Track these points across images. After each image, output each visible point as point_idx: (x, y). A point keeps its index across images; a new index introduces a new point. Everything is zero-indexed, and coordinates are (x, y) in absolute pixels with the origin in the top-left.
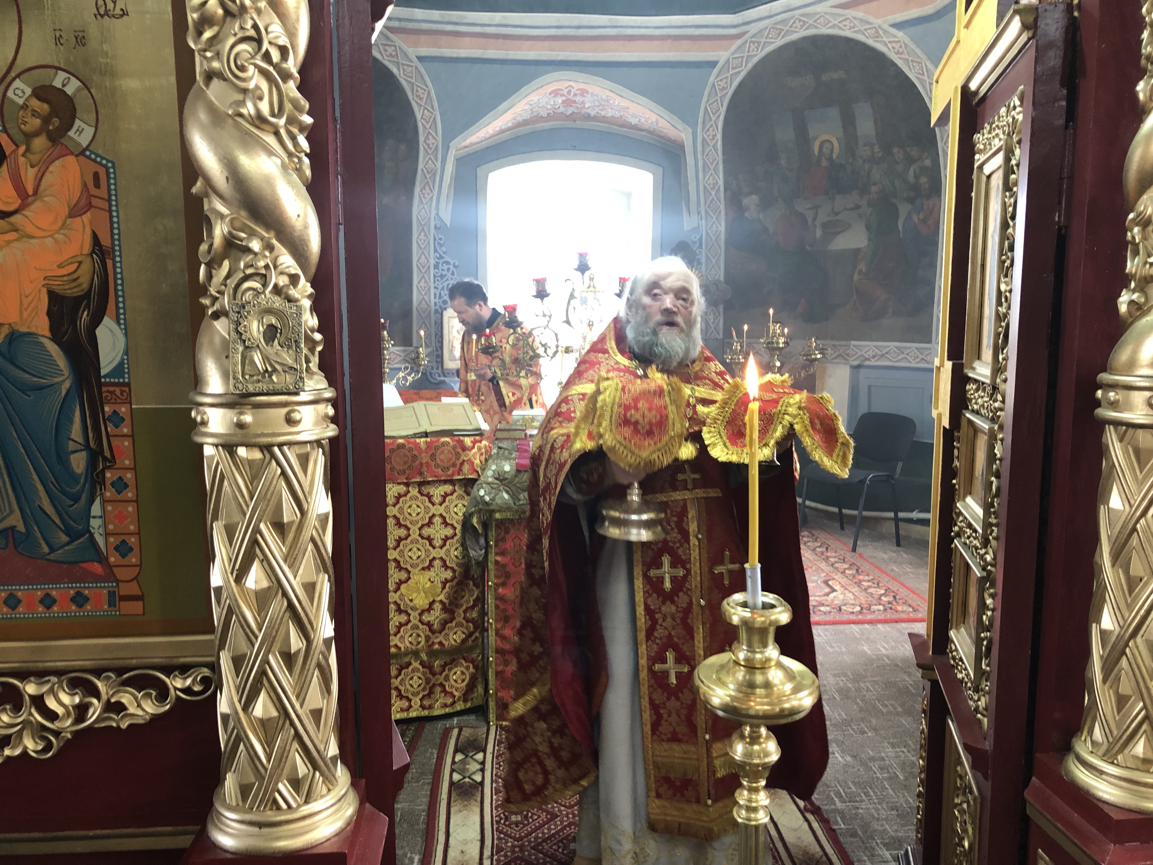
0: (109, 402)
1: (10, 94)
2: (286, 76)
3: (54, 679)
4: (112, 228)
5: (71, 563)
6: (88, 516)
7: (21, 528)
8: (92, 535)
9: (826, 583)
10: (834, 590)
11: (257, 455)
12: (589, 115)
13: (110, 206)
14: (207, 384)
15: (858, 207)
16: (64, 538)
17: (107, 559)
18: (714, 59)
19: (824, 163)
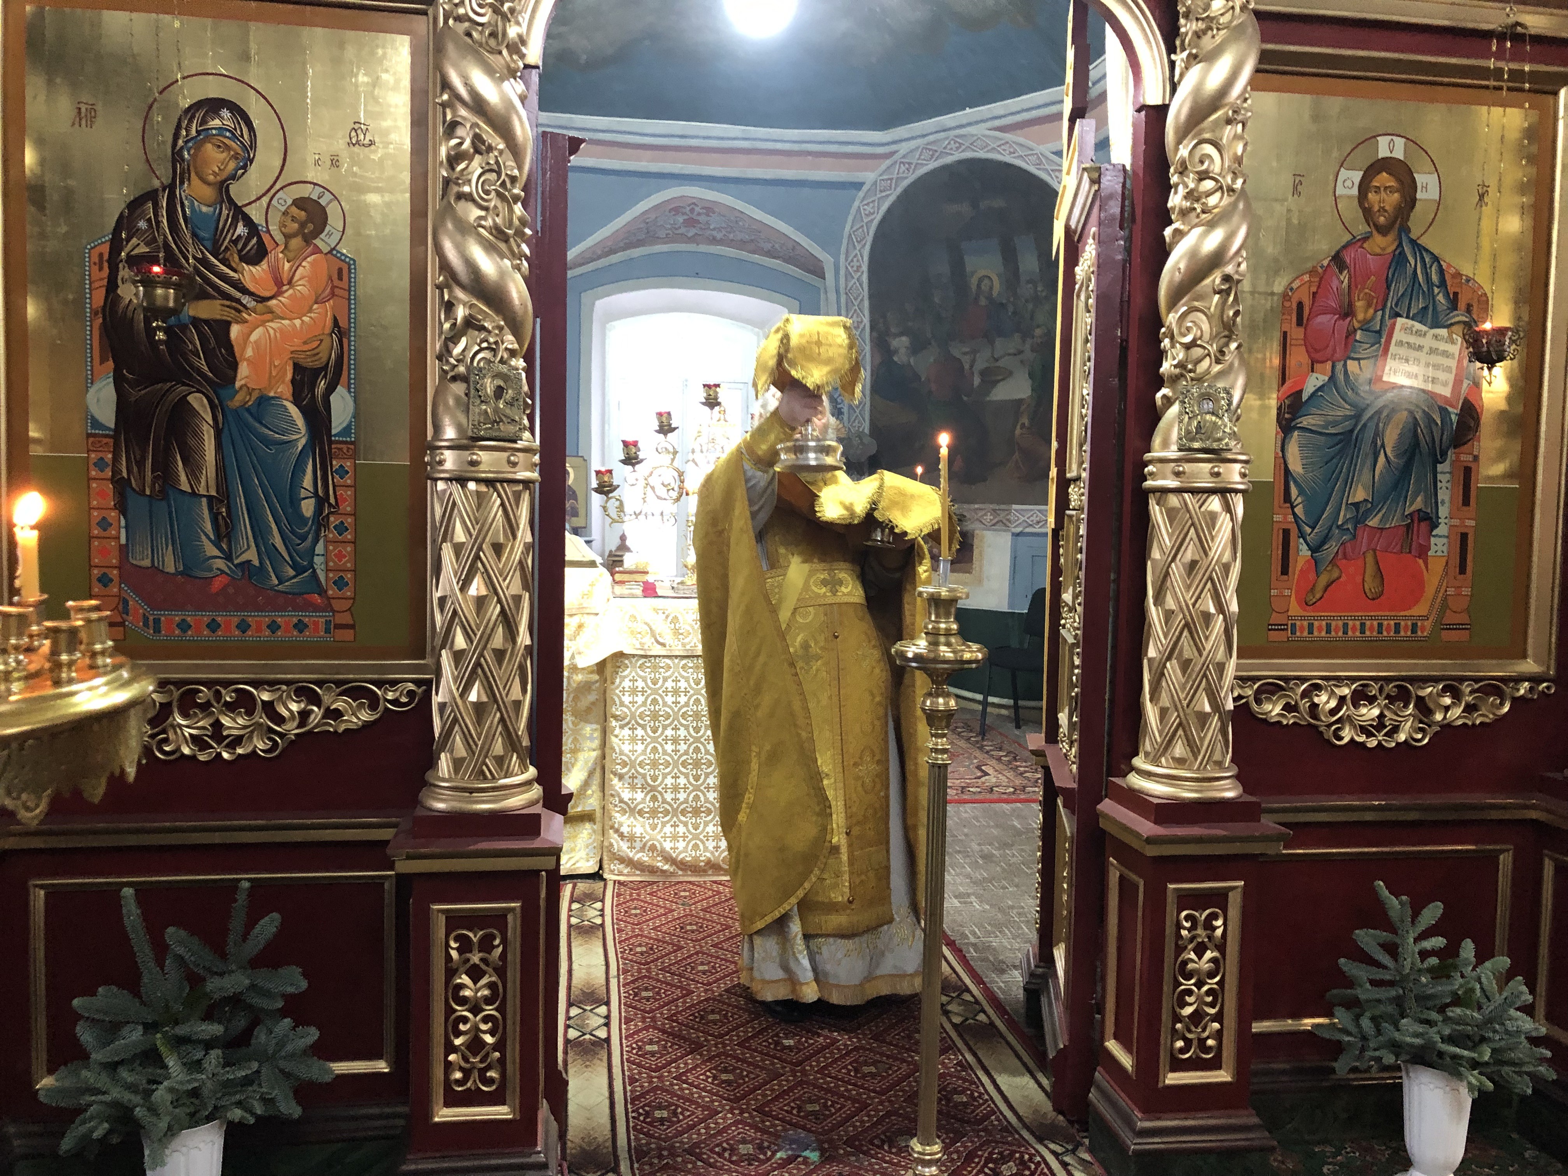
0: (337, 458)
1: (274, 202)
2: (516, 198)
3: (284, 687)
4: (350, 314)
5: (294, 594)
6: (313, 554)
7: (256, 563)
8: (314, 571)
9: (979, 768)
10: (986, 774)
11: (483, 488)
12: (714, 238)
13: (350, 295)
14: (444, 433)
15: (1020, 352)
16: (292, 572)
17: (326, 592)
18: (860, 180)
19: (983, 302)
